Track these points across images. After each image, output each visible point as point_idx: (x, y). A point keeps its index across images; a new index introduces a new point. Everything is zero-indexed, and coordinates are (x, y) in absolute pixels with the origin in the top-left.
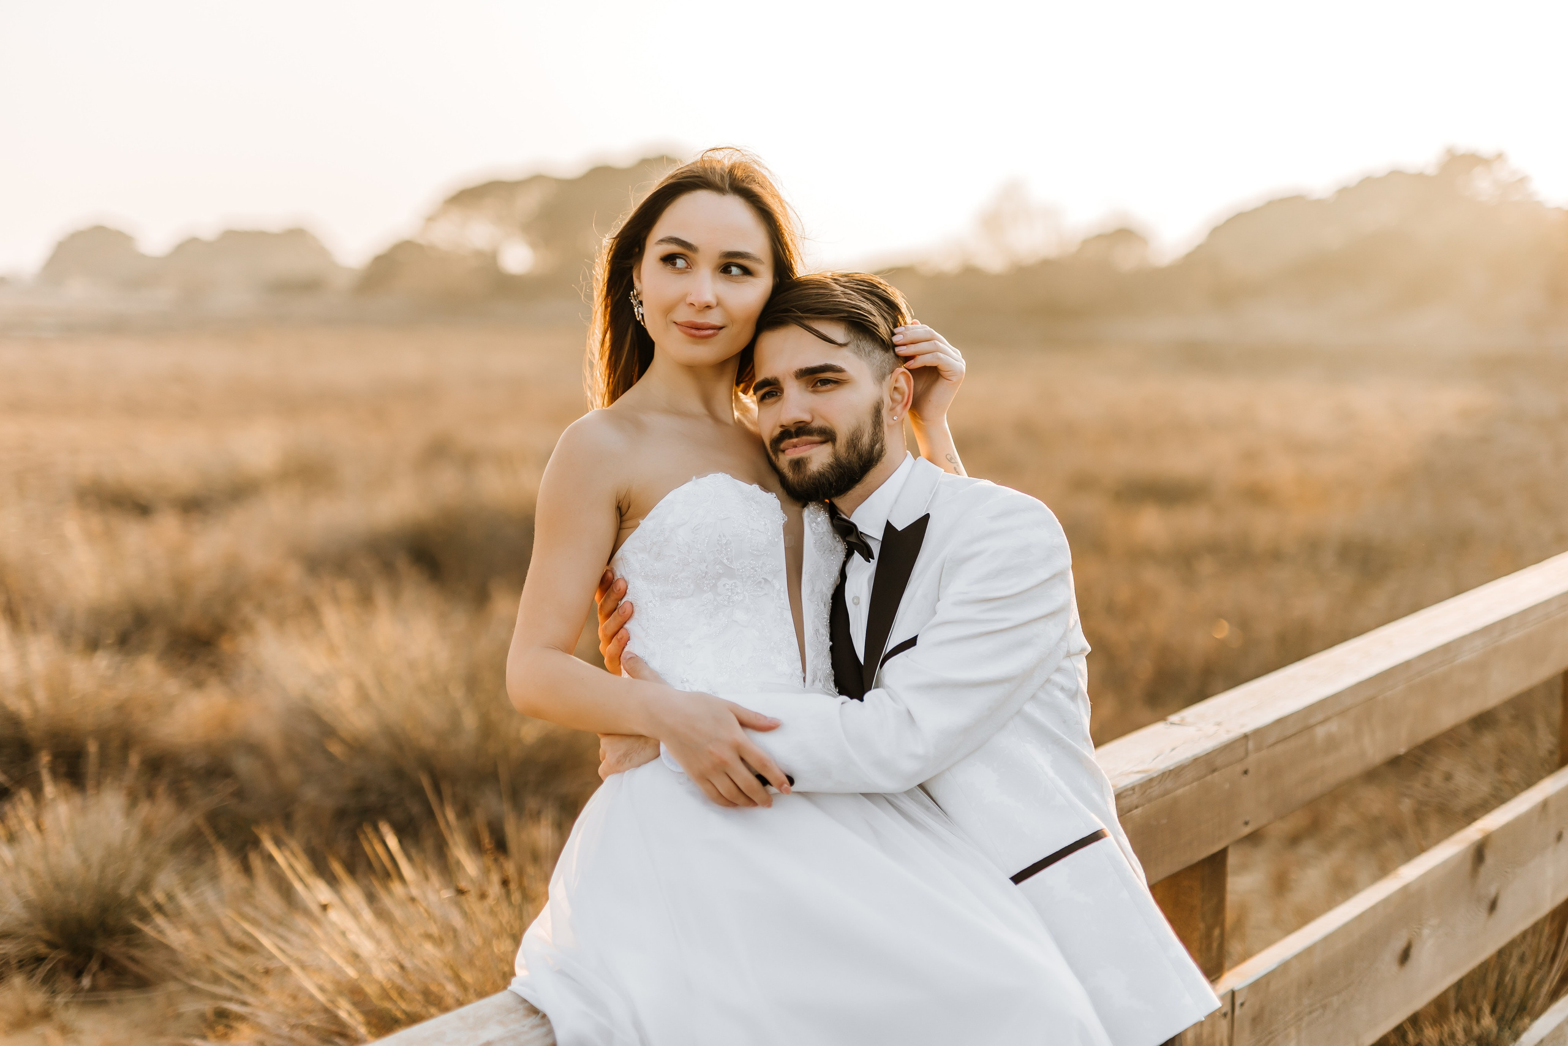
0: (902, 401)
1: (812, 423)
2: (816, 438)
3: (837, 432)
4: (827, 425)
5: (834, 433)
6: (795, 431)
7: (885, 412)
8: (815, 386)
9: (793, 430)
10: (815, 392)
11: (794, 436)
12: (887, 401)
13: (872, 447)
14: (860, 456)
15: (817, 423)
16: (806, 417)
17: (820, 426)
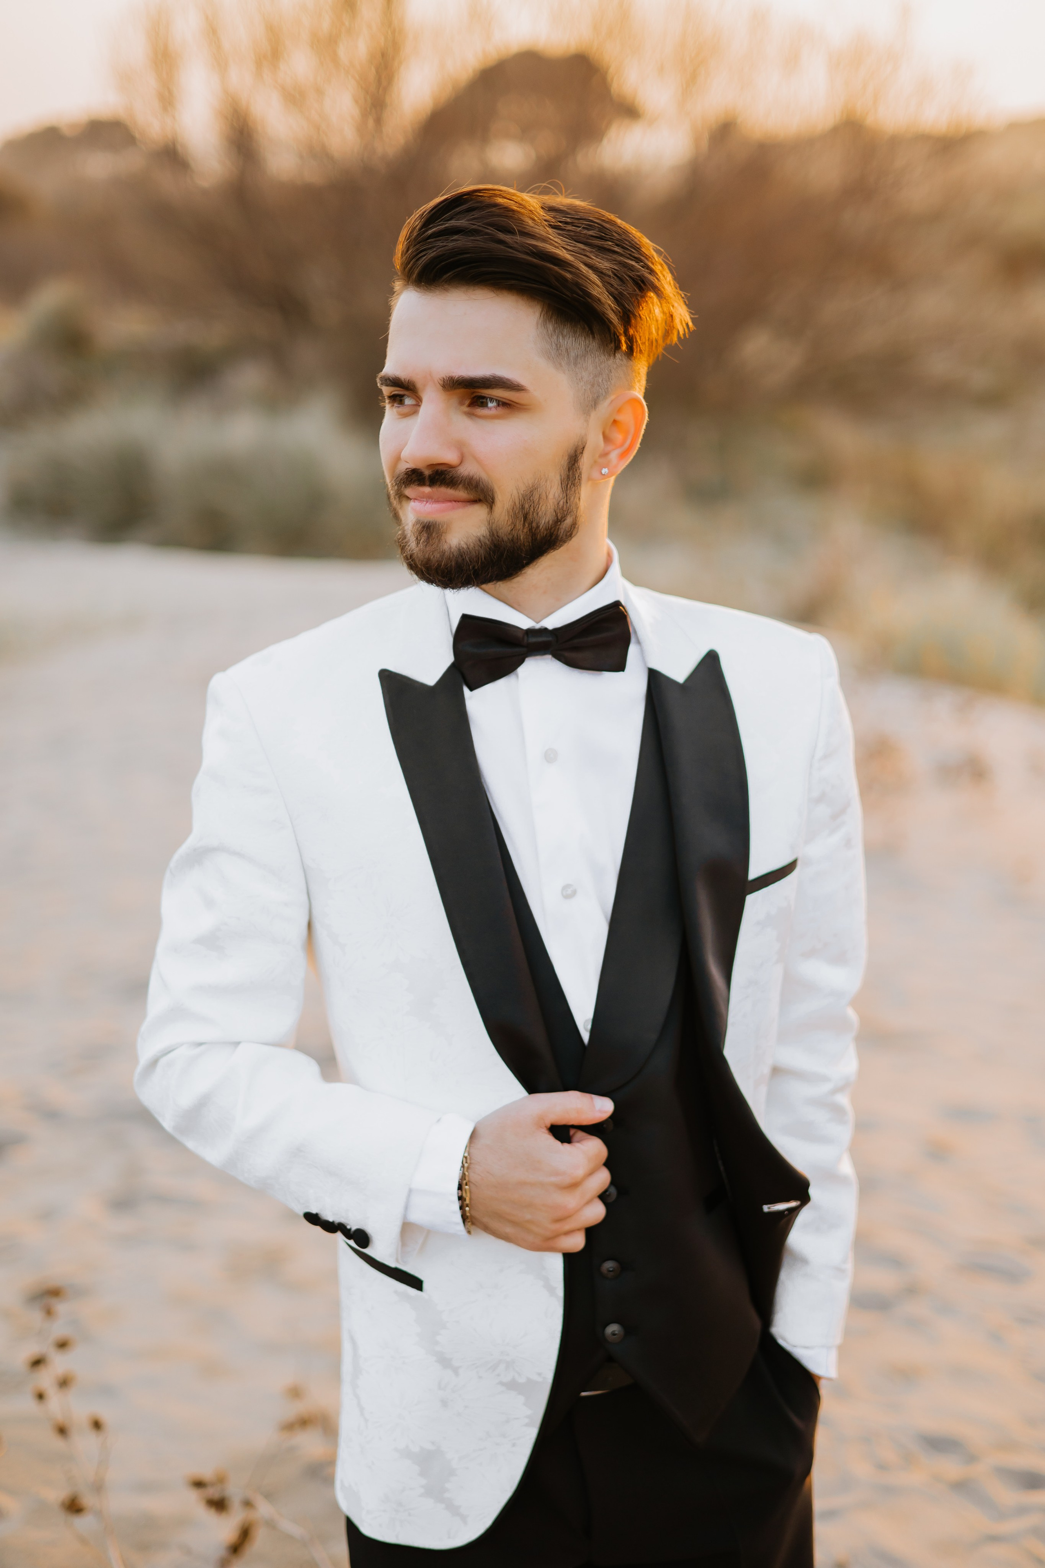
0: (622, 445)
1: (459, 468)
2: (461, 494)
3: (496, 489)
4: (484, 476)
5: (492, 491)
6: (430, 476)
7: (585, 462)
8: (471, 405)
9: (427, 473)
10: (470, 415)
11: (428, 483)
12: (595, 440)
13: (558, 521)
14: (533, 532)
15: (468, 469)
16: (449, 457)
17: (471, 474)
